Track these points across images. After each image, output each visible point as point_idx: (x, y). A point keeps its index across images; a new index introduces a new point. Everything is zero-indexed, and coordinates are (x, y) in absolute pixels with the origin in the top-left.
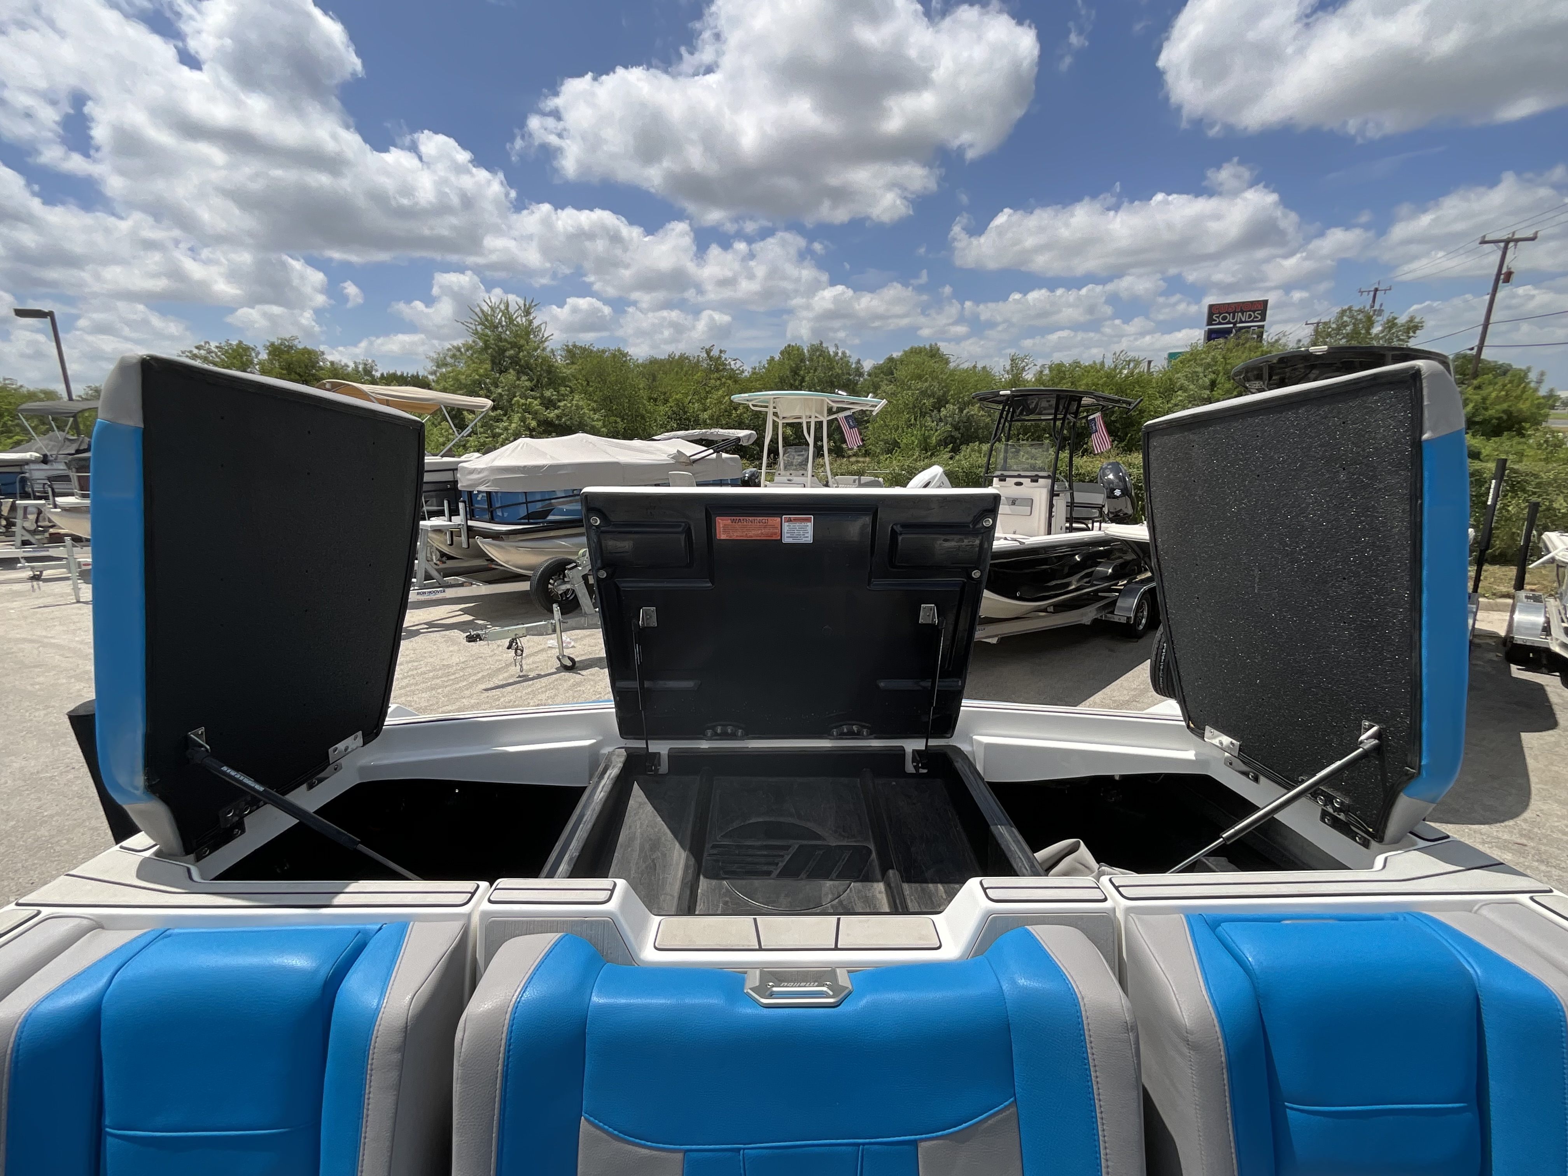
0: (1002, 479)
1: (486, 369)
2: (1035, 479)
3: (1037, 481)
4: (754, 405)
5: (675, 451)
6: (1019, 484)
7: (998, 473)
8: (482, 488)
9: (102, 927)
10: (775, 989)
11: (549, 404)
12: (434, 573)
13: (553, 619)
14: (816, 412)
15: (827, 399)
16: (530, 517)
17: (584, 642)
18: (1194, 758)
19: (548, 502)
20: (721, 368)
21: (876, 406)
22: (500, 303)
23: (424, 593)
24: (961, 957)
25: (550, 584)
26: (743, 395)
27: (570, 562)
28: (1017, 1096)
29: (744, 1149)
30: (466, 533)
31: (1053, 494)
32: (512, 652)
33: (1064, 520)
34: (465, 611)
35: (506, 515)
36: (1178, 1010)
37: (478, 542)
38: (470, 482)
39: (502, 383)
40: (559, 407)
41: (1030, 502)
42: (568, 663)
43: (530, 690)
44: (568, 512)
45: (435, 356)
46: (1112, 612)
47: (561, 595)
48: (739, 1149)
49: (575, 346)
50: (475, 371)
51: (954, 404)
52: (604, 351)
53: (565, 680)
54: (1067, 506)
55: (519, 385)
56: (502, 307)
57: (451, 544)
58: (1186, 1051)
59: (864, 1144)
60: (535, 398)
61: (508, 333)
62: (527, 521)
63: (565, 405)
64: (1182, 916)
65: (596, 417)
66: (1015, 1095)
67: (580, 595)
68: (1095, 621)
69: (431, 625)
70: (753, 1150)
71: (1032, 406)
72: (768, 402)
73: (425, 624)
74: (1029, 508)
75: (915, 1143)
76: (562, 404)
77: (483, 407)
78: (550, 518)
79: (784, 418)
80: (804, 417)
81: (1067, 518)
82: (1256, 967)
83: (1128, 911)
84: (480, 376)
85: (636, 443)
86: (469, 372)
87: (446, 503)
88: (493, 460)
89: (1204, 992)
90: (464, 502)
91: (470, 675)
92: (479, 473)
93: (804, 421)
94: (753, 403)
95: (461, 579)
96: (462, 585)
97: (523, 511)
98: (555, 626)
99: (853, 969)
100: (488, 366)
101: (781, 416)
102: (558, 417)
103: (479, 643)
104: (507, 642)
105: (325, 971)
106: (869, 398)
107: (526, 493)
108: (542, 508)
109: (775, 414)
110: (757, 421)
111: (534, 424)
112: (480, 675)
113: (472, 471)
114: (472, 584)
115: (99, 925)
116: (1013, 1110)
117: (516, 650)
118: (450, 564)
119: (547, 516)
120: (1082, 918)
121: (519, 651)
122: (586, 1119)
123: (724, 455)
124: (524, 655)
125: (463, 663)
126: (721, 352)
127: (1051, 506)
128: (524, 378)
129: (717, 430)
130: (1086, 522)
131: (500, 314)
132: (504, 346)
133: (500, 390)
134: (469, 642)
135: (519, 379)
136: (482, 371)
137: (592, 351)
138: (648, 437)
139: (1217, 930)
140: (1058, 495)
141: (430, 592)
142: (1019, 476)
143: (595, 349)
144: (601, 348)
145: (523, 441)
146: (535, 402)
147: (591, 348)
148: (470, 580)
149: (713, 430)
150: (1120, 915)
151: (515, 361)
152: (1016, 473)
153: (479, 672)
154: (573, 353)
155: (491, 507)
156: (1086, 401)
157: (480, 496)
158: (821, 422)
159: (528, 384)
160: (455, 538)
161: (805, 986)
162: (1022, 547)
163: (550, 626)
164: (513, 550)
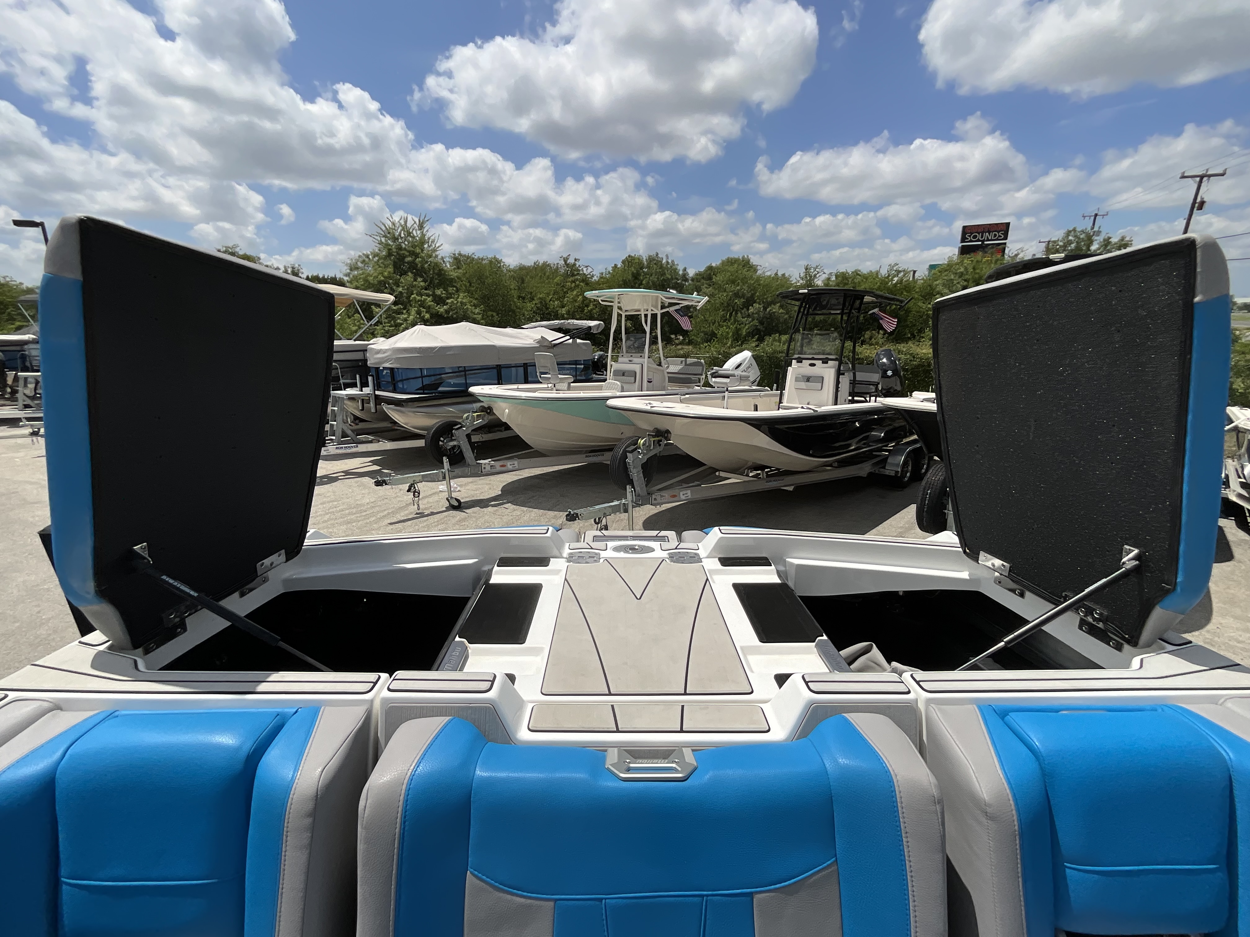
0: (800, 361)
1: (389, 272)
2: (825, 361)
3: (827, 363)
4: (602, 301)
5: (540, 337)
6: (813, 365)
7: (796, 356)
8: (387, 365)
9: (61, 710)
10: (632, 765)
11: (440, 301)
12: (349, 432)
13: (443, 468)
14: (652, 306)
15: (660, 295)
16: (423, 389)
17: (468, 487)
18: (968, 578)
19: (439, 377)
20: (576, 273)
21: (699, 302)
22: (400, 219)
23: (342, 448)
24: (786, 740)
25: (441, 441)
26: (594, 292)
27: (457, 423)
28: (838, 856)
29: (606, 899)
30: (374, 401)
31: (839, 373)
32: (411, 494)
33: (848, 394)
34: (374, 463)
35: (405, 387)
36: (978, 785)
37: (384, 408)
38: (377, 361)
39: (402, 283)
40: (447, 303)
41: (821, 379)
42: (456, 504)
43: (425, 524)
44: (455, 385)
45: (349, 262)
46: (884, 467)
47: (449, 449)
48: (602, 899)
49: (460, 254)
50: (380, 273)
51: (760, 304)
52: (482, 259)
53: (453, 517)
54: (850, 383)
55: (415, 285)
56: (402, 222)
57: (363, 410)
58: (984, 820)
59: (707, 896)
60: (428, 295)
61: (406, 243)
62: (422, 391)
63: (452, 302)
64: (975, 706)
65: (477, 311)
66: (836, 856)
67: (464, 450)
68: (870, 474)
69: (347, 473)
70: (613, 899)
71: (824, 303)
72: (613, 298)
73: (342, 472)
74: (821, 384)
75: (751, 895)
76: (449, 301)
77: (387, 301)
78: (440, 389)
79: (626, 311)
80: (642, 310)
81: (850, 393)
82: (1042, 750)
83: (929, 701)
84: (384, 277)
85: (509, 330)
86: (376, 274)
87: (358, 376)
88: (396, 343)
89: (1000, 772)
90: (372, 376)
91: (378, 512)
92: (384, 353)
93: (643, 314)
94: (602, 298)
95: (371, 437)
96: (371, 442)
97: (418, 384)
98: (445, 474)
99: (696, 748)
100: (390, 269)
101: (624, 309)
102: (447, 312)
103: (385, 487)
104: (406, 486)
105: (248, 747)
106: (694, 296)
107: (421, 369)
108: (435, 381)
109: (620, 308)
110: (604, 313)
111: (427, 316)
112: (386, 512)
113: (379, 352)
114: (379, 441)
115: (57, 707)
116: (834, 868)
117: (414, 492)
118: (361, 426)
119: (438, 388)
120: (889, 707)
121: (416, 493)
122: (471, 873)
123: (579, 341)
124: (420, 497)
125: (372, 502)
126: (576, 260)
127: (838, 382)
128: (419, 279)
129: (573, 321)
130: (865, 396)
131: (400, 228)
132: (403, 254)
133: (400, 289)
134: (377, 486)
135: (415, 280)
136: (386, 274)
137: (473, 258)
138: (518, 326)
139: (1006, 718)
140: (843, 374)
141: (346, 447)
142: (813, 359)
143: (476, 257)
144: (481, 257)
145: (419, 328)
146: (429, 299)
147: (473, 256)
148: (378, 438)
149: (569, 321)
150: (921, 706)
151: (413, 266)
152: (810, 356)
153: (385, 510)
154: (458, 260)
155: (394, 380)
156: (867, 299)
157: (385, 371)
158: (657, 314)
159: (422, 284)
160: (365, 405)
161: (657, 763)
162: (816, 414)
163: (441, 474)
164: (410, 414)
